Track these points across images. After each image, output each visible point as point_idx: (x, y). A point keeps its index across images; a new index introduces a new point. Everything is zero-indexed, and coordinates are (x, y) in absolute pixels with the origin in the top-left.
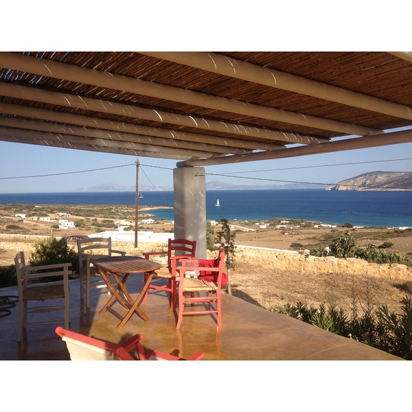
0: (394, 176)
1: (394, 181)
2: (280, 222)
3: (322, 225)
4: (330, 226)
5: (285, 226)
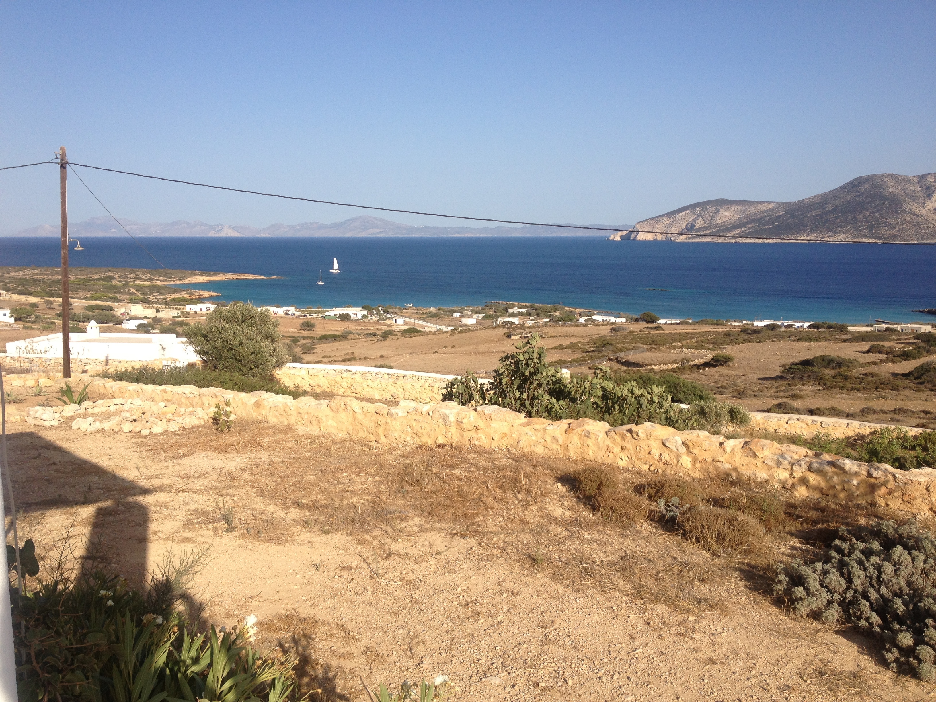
0: (753, 210)
1: (752, 221)
2: (506, 310)
3: (595, 317)
4: (612, 319)
5: (516, 321)
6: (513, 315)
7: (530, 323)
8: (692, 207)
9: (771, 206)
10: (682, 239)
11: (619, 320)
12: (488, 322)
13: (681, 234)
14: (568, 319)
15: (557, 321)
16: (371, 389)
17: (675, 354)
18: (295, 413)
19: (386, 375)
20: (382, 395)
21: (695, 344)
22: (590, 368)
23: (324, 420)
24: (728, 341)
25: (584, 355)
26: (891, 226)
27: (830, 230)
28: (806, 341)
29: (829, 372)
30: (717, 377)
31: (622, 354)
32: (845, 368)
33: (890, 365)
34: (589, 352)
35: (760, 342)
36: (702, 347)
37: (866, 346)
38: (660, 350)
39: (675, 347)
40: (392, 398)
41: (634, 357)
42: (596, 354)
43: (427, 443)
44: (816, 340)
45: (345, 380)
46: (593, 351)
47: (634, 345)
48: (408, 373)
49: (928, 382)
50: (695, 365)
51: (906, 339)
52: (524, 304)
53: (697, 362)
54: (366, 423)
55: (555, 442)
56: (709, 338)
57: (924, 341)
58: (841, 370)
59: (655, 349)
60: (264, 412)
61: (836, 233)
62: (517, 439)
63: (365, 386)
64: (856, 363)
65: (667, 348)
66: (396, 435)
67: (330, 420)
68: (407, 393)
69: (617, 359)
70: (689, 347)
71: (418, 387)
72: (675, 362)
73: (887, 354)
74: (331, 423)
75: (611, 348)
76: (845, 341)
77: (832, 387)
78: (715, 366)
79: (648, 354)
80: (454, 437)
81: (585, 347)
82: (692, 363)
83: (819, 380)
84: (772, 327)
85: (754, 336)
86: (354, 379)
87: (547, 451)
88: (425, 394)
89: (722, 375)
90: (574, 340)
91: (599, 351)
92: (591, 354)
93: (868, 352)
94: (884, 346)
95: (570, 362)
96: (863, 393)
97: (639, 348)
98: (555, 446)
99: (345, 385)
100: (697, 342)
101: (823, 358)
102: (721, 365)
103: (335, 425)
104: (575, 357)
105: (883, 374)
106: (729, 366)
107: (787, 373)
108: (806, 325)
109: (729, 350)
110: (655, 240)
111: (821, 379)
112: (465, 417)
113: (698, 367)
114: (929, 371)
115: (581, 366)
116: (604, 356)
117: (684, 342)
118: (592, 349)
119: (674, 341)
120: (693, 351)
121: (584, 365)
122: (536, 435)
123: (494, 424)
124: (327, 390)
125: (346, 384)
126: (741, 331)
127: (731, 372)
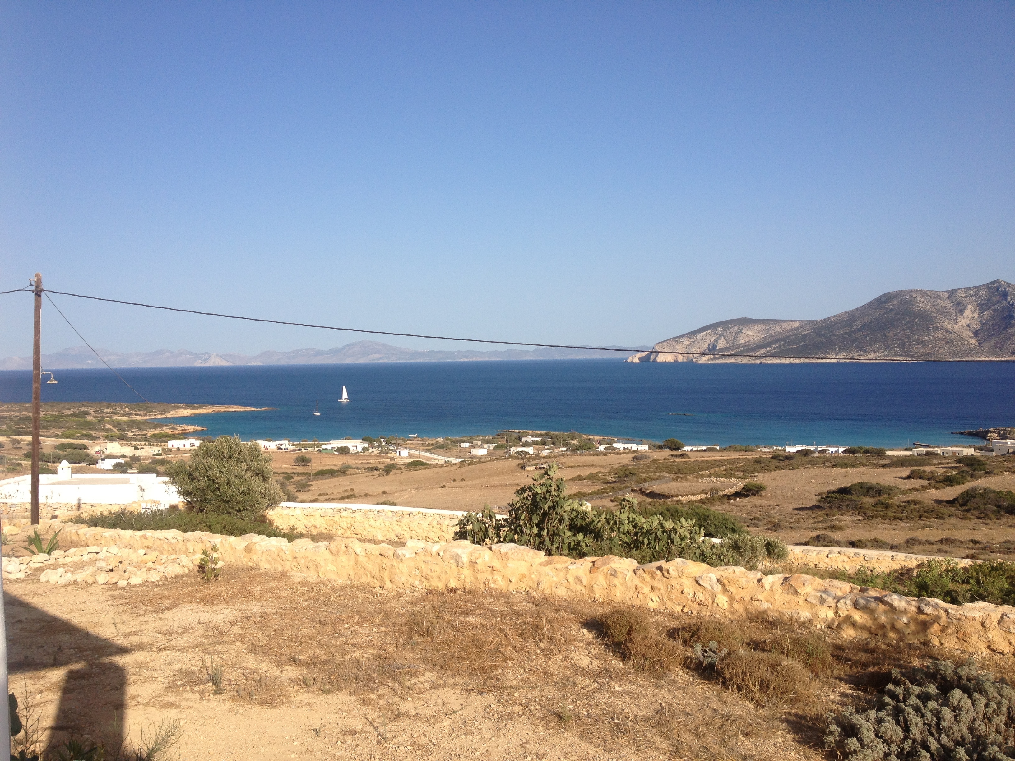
0: (778, 329)
1: (777, 341)
2: (520, 439)
3: (615, 445)
4: (634, 447)
5: (531, 450)
6: (526, 444)
7: (545, 453)
8: (714, 326)
9: (796, 325)
10: (704, 360)
11: (641, 448)
12: (500, 453)
13: (703, 354)
14: (586, 447)
15: (574, 450)
16: (373, 529)
17: (703, 483)
18: (290, 558)
19: (390, 513)
20: (386, 535)
21: (724, 472)
22: (612, 501)
23: (322, 564)
24: (759, 469)
25: (605, 486)
26: (924, 344)
27: (859, 348)
28: (842, 467)
29: (868, 500)
30: (749, 508)
31: (647, 485)
32: (885, 496)
33: (933, 491)
34: (610, 483)
35: (793, 469)
36: (731, 476)
37: (906, 472)
38: (687, 480)
39: (702, 476)
40: (396, 539)
41: (658, 487)
42: (618, 485)
43: (438, 587)
44: (853, 466)
45: (344, 519)
46: (615, 482)
47: (658, 474)
48: (414, 510)
49: (975, 508)
50: (725, 495)
51: (948, 463)
52: (539, 432)
53: (727, 491)
54: (370, 566)
55: (579, 582)
56: (739, 465)
57: (967, 465)
58: (882, 498)
59: (681, 478)
60: (255, 557)
61: (866, 351)
62: (537, 580)
63: (367, 526)
64: (896, 490)
65: (694, 477)
66: (403, 579)
67: (330, 565)
68: (413, 532)
69: (640, 490)
70: (717, 476)
71: (425, 524)
72: (703, 492)
73: (929, 480)
74: (331, 567)
75: (634, 478)
76: (883, 466)
77: (872, 517)
78: (747, 496)
79: (674, 484)
80: (468, 580)
81: (606, 477)
82: (721, 493)
83: (859, 509)
84: (806, 453)
85: (787, 463)
86: (355, 518)
87: (570, 593)
88: (433, 533)
89: (755, 506)
90: (594, 470)
91: (622, 482)
92: (612, 485)
93: (909, 477)
94: (924, 471)
95: (591, 494)
96: (907, 523)
97: (664, 477)
98: (579, 587)
99: (344, 525)
100: (726, 470)
101: (861, 485)
102: (753, 494)
103: (335, 569)
104: (595, 488)
105: (926, 501)
106: (761, 496)
107: (824, 502)
108: (841, 450)
109: (760, 478)
110: (676, 362)
111: (860, 508)
112: (480, 557)
113: (728, 497)
114: (975, 497)
115: (602, 498)
116: (626, 487)
117: (712, 471)
118: (613, 479)
119: (701, 469)
120: (722, 480)
121: (606, 497)
122: (557, 576)
123: (511, 564)
124: (324, 531)
125: (345, 523)
126: (772, 458)
127: (764, 502)
